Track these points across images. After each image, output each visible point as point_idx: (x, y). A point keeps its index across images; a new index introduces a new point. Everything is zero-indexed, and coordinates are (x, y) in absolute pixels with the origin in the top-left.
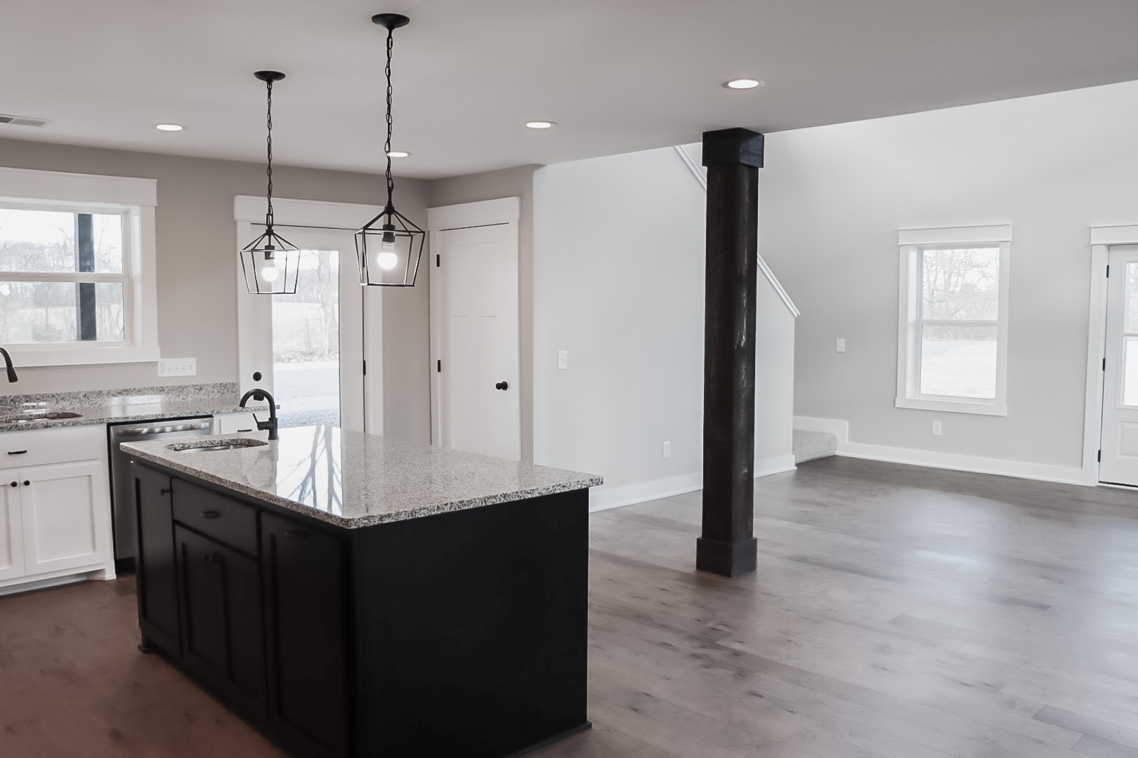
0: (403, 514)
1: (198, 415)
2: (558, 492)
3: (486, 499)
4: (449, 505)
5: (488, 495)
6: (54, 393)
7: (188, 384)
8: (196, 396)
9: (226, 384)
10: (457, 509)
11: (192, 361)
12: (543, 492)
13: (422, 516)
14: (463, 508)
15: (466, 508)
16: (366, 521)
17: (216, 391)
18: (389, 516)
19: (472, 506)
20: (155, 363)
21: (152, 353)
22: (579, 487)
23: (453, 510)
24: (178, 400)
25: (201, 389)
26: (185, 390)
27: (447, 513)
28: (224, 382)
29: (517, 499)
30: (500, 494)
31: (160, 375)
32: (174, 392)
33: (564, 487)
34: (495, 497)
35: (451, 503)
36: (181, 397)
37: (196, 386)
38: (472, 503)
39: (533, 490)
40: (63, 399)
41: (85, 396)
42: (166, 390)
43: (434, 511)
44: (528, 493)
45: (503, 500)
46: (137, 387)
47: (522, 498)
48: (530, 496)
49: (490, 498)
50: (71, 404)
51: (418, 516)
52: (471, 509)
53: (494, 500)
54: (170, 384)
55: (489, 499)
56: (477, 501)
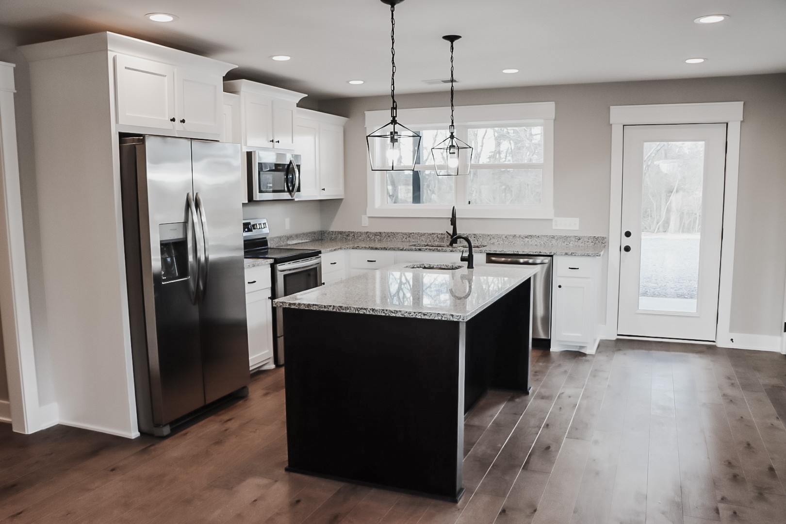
0: (303, 305)
1: (541, 254)
2: (420, 317)
3: (359, 309)
4: (332, 307)
5: (361, 307)
6: (489, 234)
7: (570, 235)
8: (576, 243)
9: (598, 237)
10: (338, 311)
11: (576, 220)
12: (405, 314)
13: (315, 309)
14: (341, 311)
15: (344, 311)
16: (281, 304)
17: (590, 241)
18: (294, 304)
19: (348, 311)
20: (551, 220)
21: (549, 213)
22: (440, 318)
23: (334, 310)
24: (563, 245)
25: (580, 239)
26: (569, 239)
27: (330, 312)
28: (597, 236)
29: (383, 314)
30: (369, 308)
31: (554, 227)
32: (561, 240)
33: (424, 315)
34: (365, 309)
35: (334, 306)
36: (566, 243)
37: (576, 236)
38: (348, 309)
39: (397, 311)
40: (493, 238)
41: (506, 237)
42: (556, 238)
43: (322, 308)
44: (392, 312)
45: (371, 313)
46: (537, 235)
47: (387, 315)
48: (394, 315)
49: (362, 309)
50: (498, 241)
51: (312, 308)
52: (347, 313)
53: (365, 311)
54: (559, 234)
55: (360, 309)
56: (352, 309)
